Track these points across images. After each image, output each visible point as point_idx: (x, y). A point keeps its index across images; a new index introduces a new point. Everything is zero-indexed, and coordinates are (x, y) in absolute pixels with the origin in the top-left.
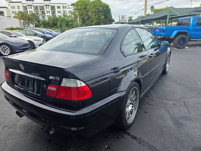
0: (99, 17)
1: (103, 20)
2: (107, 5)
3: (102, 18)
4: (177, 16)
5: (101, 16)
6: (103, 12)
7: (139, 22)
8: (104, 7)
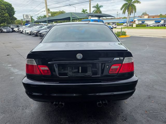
0: (2, 14)
1: (8, 18)
2: (10, 4)
3: (6, 16)
4: (77, 18)
5: (5, 14)
6: (6, 10)
7: (46, 21)
8: (6, 5)
